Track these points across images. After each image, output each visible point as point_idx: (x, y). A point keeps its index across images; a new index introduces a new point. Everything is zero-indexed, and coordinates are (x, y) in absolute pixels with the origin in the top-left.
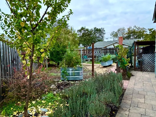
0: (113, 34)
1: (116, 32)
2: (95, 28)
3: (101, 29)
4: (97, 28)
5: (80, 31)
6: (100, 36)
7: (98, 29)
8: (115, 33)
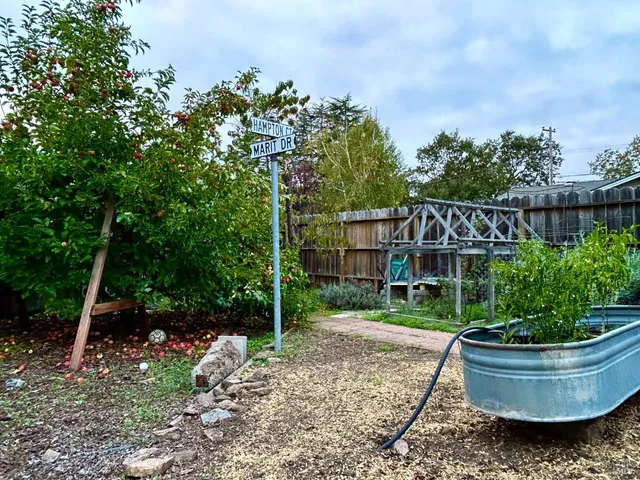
0: (603, 166)
1: (622, 153)
2: (506, 136)
3: (541, 140)
4: (517, 134)
5: (430, 152)
6: (535, 174)
7: (522, 139)
8: (614, 157)
